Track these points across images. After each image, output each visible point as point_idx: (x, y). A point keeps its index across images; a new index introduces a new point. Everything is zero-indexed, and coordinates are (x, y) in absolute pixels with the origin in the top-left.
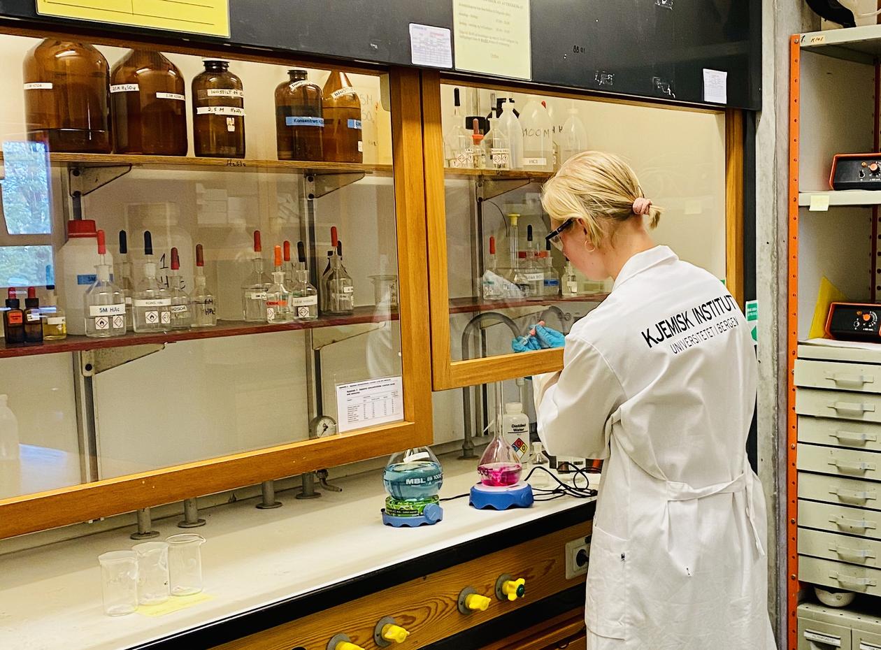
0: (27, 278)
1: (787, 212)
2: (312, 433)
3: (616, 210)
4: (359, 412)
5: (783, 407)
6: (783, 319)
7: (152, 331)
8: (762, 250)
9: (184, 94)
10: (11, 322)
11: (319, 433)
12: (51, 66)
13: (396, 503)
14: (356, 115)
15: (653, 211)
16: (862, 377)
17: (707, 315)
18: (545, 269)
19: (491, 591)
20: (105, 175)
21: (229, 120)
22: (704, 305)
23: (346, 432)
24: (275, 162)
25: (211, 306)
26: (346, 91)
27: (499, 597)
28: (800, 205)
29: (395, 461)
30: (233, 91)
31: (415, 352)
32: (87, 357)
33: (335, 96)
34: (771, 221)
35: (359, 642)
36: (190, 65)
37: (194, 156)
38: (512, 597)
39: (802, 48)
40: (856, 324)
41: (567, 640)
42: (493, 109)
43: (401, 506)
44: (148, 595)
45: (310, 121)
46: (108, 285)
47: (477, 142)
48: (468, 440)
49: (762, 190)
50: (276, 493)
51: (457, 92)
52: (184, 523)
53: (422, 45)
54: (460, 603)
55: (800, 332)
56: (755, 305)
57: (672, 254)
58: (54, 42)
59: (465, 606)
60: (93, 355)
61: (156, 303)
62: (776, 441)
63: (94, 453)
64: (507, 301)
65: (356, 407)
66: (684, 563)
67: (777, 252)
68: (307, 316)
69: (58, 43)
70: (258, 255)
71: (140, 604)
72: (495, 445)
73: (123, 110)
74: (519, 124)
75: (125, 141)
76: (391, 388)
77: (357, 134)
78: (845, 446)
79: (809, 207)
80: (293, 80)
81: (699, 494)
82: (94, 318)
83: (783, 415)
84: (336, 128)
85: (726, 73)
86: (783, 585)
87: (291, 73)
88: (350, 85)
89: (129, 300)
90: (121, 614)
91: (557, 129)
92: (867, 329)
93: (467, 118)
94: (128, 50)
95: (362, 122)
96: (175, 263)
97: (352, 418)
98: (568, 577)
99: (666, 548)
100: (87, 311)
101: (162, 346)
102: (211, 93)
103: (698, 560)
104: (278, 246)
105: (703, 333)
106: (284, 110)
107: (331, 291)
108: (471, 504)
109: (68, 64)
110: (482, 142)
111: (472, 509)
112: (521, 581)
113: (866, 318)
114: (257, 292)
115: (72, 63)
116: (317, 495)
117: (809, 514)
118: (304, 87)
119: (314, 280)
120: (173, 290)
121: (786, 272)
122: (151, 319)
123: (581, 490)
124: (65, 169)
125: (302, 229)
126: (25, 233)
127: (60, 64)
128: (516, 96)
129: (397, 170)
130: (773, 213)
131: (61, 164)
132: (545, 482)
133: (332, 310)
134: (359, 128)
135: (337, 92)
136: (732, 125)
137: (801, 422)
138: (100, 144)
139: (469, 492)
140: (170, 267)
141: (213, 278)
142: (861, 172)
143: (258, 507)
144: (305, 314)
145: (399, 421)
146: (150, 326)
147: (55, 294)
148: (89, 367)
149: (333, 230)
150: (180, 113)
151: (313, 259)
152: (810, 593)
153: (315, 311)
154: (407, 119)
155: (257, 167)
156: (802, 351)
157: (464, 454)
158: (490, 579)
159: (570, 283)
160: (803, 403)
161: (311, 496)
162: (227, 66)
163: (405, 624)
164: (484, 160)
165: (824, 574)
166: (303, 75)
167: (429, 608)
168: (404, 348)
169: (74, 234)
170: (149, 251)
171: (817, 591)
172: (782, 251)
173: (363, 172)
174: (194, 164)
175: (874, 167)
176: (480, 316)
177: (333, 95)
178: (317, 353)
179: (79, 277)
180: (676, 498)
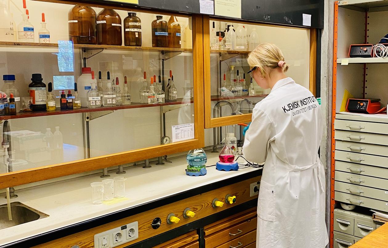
0: (64, 87)
1: (332, 65)
2: (162, 143)
3: (271, 65)
4: (180, 135)
5: (330, 137)
6: (330, 104)
7: (109, 106)
8: (323, 79)
9: (121, 24)
10: (63, 102)
11: (164, 142)
12: (77, 15)
13: (191, 168)
14: (179, 31)
15: (285, 66)
16: (360, 126)
17: (305, 103)
18: (243, 86)
19: (224, 200)
20: (94, 52)
21: (136, 33)
22: (304, 99)
23: (175, 142)
24: (151, 48)
25: (129, 98)
26: (176, 23)
27: (227, 202)
28: (337, 63)
29: (190, 153)
30: (138, 23)
31: (199, 115)
32: (87, 114)
33: (172, 25)
34: (326, 69)
35: (177, 216)
36: (123, 14)
37: (124, 46)
38: (231, 202)
39: (339, 6)
40: (358, 107)
41: (250, 219)
42: (226, 29)
43: (192, 168)
44: (107, 197)
45: (164, 34)
46: (95, 90)
47: (220, 40)
48: (215, 146)
49: (323, 57)
50: (149, 162)
51: (214, 23)
52: (118, 172)
53: (204, 6)
54: (213, 203)
55: (336, 109)
56: (320, 99)
57: (293, 80)
58: (78, 6)
59: (215, 205)
60: (89, 114)
61: (111, 96)
62: (327, 149)
63: (89, 147)
64: (229, 97)
65: (178, 134)
66: (295, 195)
67: (329, 80)
68: (162, 101)
69: (80, 7)
70: (145, 80)
71: (104, 201)
72: (225, 148)
73: (101, 29)
74: (235, 34)
75: (101, 40)
76: (190, 127)
77: (179, 38)
78: (353, 151)
79: (341, 64)
80: (158, 19)
81: (301, 169)
82: (90, 101)
83: (330, 140)
84: (172, 36)
85: (311, 15)
86: (329, 202)
87: (157, 17)
88: (177, 21)
89: (102, 95)
90: (98, 204)
91: (248, 36)
92: (362, 109)
93: (217, 32)
94: (103, 9)
95: (181, 34)
96: (117, 83)
97: (177, 138)
98: (250, 196)
99: (289, 189)
100: (88, 99)
101: (113, 111)
102: (130, 24)
103: (300, 193)
104: (152, 77)
105: (302, 110)
106: (154, 30)
107: (169, 93)
108: (217, 169)
109: (83, 14)
110: (222, 41)
111: (217, 170)
112: (234, 197)
113: (362, 104)
114: (145, 93)
115: (84, 13)
116: (163, 164)
117: (339, 176)
118: (161, 22)
119: (163, 89)
120: (117, 92)
121: (332, 87)
122: (109, 102)
123: (256, 165)
124: (81, 50)
125: (160, 71)
126: (64, 71)
127: (80, 14)
128: (234, 24)
129: (194, 51)
130: (327, 65)
131: (80, 48)
132: (242, 161)
133: (170, 99)
134: (180, 36)
135: (173, 23)
136: (312, 34)
137: (337, 142)
138: (93, 41)
139: (216, 164)
140: (116, 84)
141: (129, 88)
142: (360, 51)
143: (143, 167)
144: (161, 101)
145: (193, 139)
146: (109, 104)
147: (77, 93)
148: (88, 118)
149: (170, 72)
150: (120, 31)
151: (163, 81)
152: (339, 205)
153: (164, 100)
154: (198, 33)
155: (146, 49)
156: (337, 116)
157: (214, 150)
158: (224, 195)
159: (252, 91)
160: (338, 135)
161: (161, 164)
162: (136, 15)
163: (194, 211)
164: (223, 47)
165: (344, 198)
166: (161, 17)
167: (202, 205)
168: (195, 113)
169: (84, 72)
170: (109, 78)
171: (341, 204)
172: (330, 79)
173: (181, 51)
174: (124, 49)
175: (365, 49)
176: (219, 102)
177: (171, 24)
178: (164, 114)
179: (85, 87)
180: (292, 170)
